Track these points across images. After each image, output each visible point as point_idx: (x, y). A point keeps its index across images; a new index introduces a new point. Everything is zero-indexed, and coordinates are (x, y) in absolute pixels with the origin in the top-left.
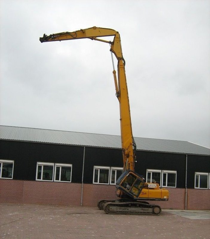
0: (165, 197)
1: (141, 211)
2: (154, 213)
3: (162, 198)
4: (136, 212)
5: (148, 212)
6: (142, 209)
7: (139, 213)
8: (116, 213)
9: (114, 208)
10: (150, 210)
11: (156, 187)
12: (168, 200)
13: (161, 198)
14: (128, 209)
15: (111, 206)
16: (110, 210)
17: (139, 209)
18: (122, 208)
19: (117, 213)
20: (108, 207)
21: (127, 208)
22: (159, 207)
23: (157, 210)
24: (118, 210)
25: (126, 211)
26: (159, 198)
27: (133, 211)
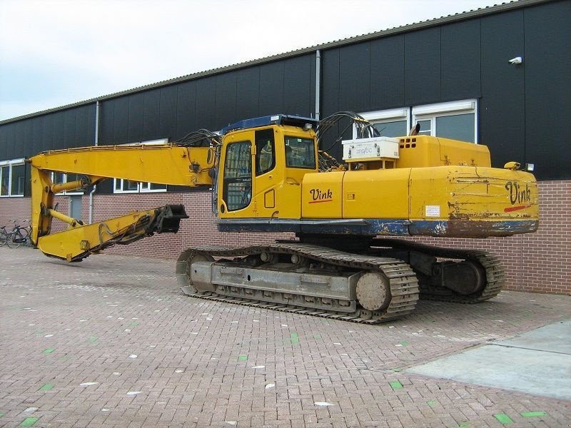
0: (433, 212)
1: (299, 292)
4: (282, 295)
5: (331, 296)
7: (296, 303)
9: (204, 271)
10: (340, 287)
14: (250, 278)
16: (194, 278)
17: (289, 281)
18: (227, 270)
21: (246, 272)
24: (218, 280)
25: (242, 285)
26: (393, 220)
27: (274, 289)
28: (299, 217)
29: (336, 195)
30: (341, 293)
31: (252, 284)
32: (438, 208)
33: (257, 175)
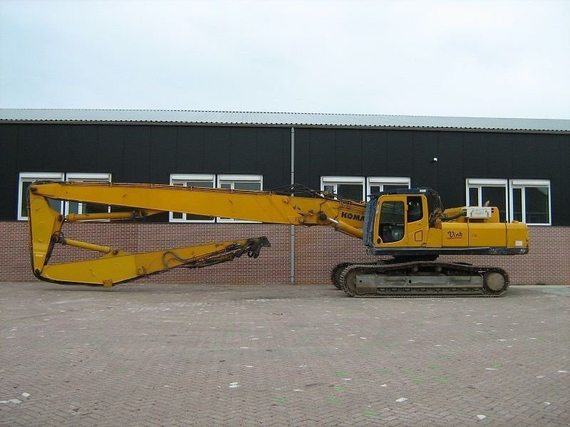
0: (519, 244)
1: (449, 286)
2: (488, 291)
3: (509, 246)
4: (434, 289)
5: (470, 286)
6: (453, 281)
7: (444, 292)
8: (376, 294)
9: (369, 281)
10: (477, 281)
11: (490, 216)
12: (526, 253)
13: (505, 248)
14: (410, 282)
15: (358, 275)
16: (359, 285)
17: (442, 281)
18: (391, 278)
19: (378, 292)
20: (350, 278)
21: (408, 278)
22: (501, 272)
23: (495, 281)
24: (382, 285)
25: (405, 286)
26: (499, 247)
27: (426, 286)
28: (441, 246)
29: (465, 235)
30: (477, 284)
31: (413, 285)
32: (521, 242)
33: (409, 221)
